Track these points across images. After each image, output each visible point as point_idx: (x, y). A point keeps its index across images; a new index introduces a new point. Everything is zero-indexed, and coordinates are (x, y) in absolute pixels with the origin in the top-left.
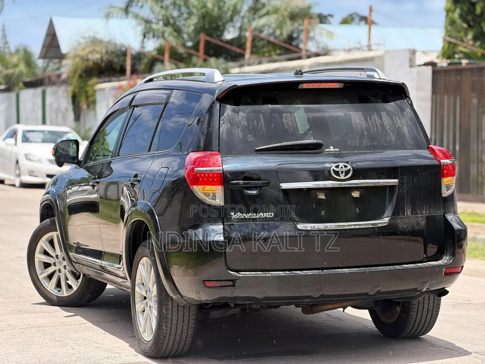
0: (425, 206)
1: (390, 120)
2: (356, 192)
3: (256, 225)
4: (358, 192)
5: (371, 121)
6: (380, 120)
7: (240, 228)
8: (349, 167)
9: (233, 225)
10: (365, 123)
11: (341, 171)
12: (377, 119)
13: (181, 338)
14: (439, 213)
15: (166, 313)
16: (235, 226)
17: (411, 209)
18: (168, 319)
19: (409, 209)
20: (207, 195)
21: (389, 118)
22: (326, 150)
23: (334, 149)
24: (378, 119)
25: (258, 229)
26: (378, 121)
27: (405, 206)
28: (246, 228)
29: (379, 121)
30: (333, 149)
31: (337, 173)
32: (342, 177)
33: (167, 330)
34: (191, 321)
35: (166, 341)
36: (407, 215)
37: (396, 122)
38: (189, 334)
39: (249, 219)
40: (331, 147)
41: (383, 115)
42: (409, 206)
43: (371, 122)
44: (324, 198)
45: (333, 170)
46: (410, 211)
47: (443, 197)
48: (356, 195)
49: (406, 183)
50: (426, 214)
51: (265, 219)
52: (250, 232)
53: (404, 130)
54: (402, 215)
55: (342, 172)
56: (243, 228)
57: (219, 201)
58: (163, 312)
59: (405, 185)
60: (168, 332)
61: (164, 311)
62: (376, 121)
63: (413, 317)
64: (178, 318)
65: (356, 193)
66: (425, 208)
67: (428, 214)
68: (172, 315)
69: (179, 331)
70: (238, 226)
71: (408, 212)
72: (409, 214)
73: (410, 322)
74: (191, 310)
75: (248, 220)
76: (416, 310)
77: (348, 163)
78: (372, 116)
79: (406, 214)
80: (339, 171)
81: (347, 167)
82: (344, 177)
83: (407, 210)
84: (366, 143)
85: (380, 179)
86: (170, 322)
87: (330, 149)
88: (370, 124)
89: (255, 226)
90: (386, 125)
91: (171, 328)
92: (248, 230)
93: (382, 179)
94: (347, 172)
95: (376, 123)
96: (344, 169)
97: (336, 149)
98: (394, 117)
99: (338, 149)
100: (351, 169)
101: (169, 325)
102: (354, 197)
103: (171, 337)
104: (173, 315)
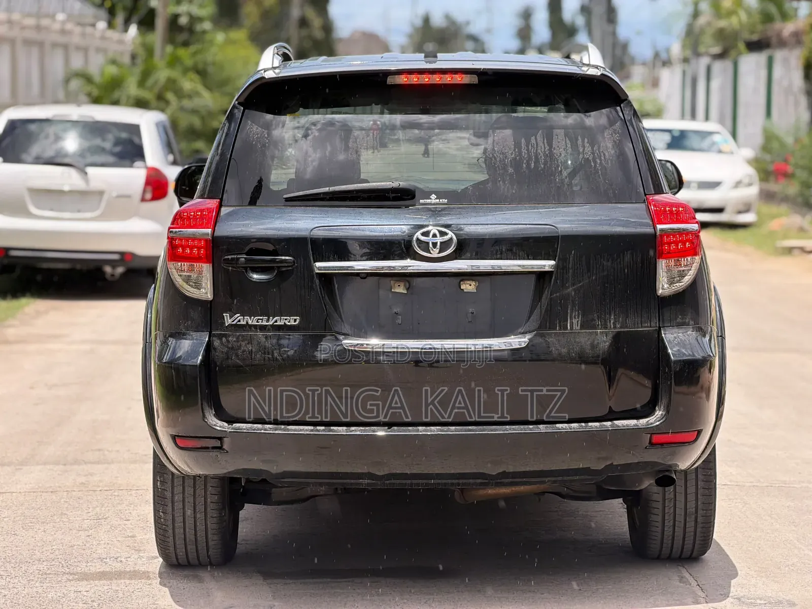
0: (615, 313)
1: (569, 146)
2: (469, 282)
3: (266, 338)
4: (473, 283)
5: (528, 146)
6: (546, 146)
7: (238, 342)
8: (450, 234)
9: (225, 336)
10: (514, 150)
11: (433, 243)
12: (541, 144)
13: (196, 535)
14: (648, 327)
15: (163, 488)
16: (230, 339)
17: (580, 319)
18: (166, 500)
19: (576, 317)
20: (187, 280)
21: (568, 141)
22: (421, 201)
23: (438, 200)
24: (544, 143)
25: (270, 346)
26: (542, 148)
27: (569, 311)
28: (248, 344)
29: (545, 148)
30: (436, 199)
31: (425, 246)
32: (435, 253)
33: (167, 518)
34: (211, 506)
35: (171, 538)
36: (572, 328)
37: (581, 150)
38: (209, 529)
39: (255, 326)
40: (433, 195)
41: (557, 136)
42: (577, 313)
43: (528, 150)
44: (404, 292)
45: (418, 239)
46: (579, 322)
47: (658, 296)
48: (470, 288)
49: (572, 268)
50: (615, 327)
51: (284, 328)
52: (254, 350)
53: (595, 166)
54: (560, 329)
55: (435, 245)
56: (243, 344)
57: (206, 292)
58: (157, 485)
59: (571, 271)
60: (170, 523)
61: (159, 484)
62: (537, 147)
63: (657, 524)
64: (184, 498)
65: (470, 285)
66: (615, 316)
67: (621, 327)
68: (173, 493)
69: (190, 522)
70: (235, 339)
71: (574, 323)
72: (577, 327)
73: (654, 534)
74: (209, 485)
75: (253, 329)
76: (660, 512)
77: (447, 226)
78: (533, 138)
79: (569, 328)
80: (428, 243)
81: (446, 234)
82: (439, 253)
83: (571, 319)
84: (506, 189)
85: (516, 259)
86: (170, 505)
87: (430, 201)
88: (523, 154)
89: (264, 340)
90: (559, 155)
91: (173, 516)
92: (252, 346)
93: (519, 259)
94: (445, 245)
95: (537, 150)
96: (439, 240)
97: (441, 200)
98: (580, 140)
99: (446, 201)
100: (455, 238)
101: (169, 509)
102: (465, 291)
103: (177, 531)
104: (175, 493)
